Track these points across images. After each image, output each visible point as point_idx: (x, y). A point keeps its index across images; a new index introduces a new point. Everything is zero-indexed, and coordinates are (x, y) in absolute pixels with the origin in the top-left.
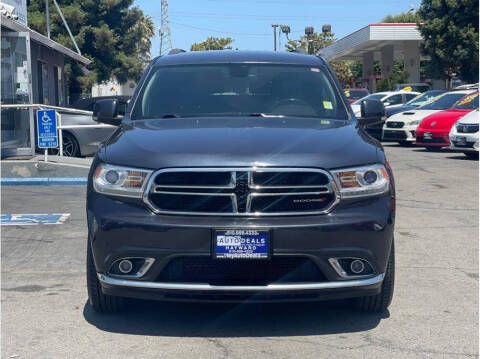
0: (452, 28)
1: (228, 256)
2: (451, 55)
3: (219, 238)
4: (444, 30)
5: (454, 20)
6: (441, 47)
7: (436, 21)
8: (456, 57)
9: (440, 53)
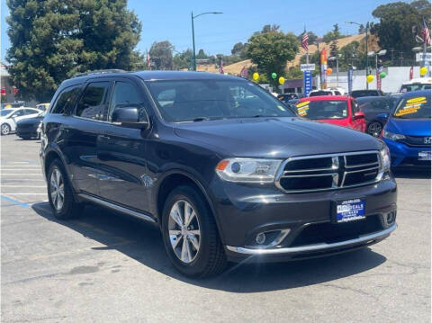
0: (31, 68)
1: (345, 220)
2: (31, 85)
3: (338, 207)
4: (25, 70)
5: (31, 63)
6: (24, 80)
7: (20, 64)
8: (34, 87)
9: (24, 84)
